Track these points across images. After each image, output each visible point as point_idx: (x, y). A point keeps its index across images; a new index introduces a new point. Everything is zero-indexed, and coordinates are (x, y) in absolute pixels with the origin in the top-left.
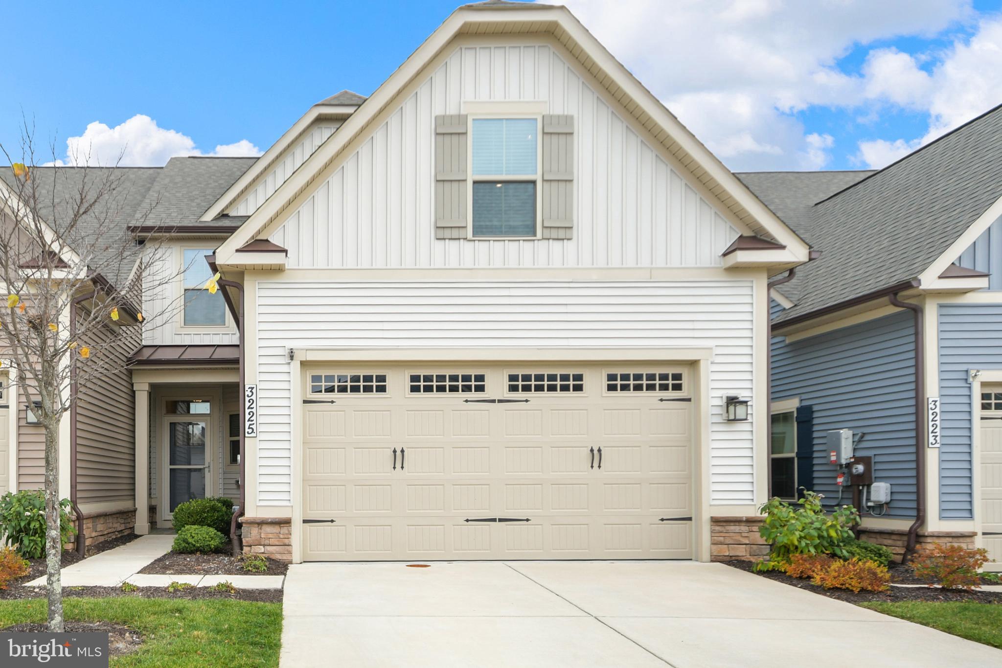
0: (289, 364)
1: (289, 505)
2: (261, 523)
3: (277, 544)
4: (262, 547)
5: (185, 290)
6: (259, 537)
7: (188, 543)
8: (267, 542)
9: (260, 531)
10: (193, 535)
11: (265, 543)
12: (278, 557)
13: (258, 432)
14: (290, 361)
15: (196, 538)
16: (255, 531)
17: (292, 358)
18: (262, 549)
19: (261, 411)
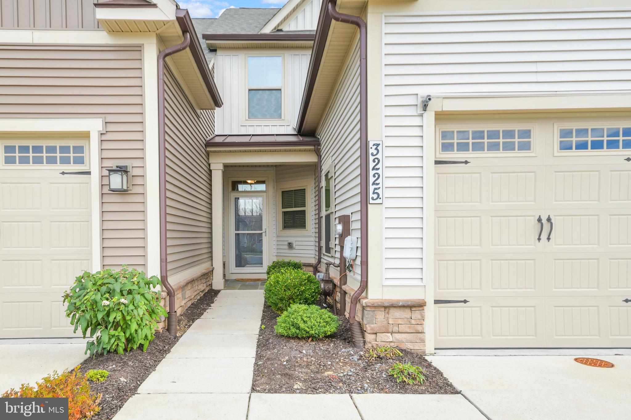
0: (421, 115)
1: (422, 284)
2: (388, 307)
3: (408, 331)
4: (389, 335)
5: (249, 90)
6: (386, 322)
7: (298, 328)
8: (396, 329)
9: (387, 315)
10: (305, 319)
11: (394, 330)
12: (409, 346)
13: (384, 198)
14: (423, 112)
15: (309, 323)
16: (380, 315)
17: (425, 107)
18: (389, 337)
19: (388, 173)
